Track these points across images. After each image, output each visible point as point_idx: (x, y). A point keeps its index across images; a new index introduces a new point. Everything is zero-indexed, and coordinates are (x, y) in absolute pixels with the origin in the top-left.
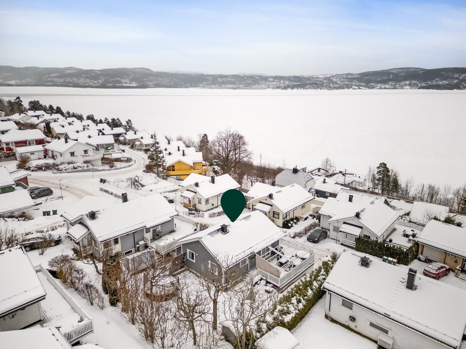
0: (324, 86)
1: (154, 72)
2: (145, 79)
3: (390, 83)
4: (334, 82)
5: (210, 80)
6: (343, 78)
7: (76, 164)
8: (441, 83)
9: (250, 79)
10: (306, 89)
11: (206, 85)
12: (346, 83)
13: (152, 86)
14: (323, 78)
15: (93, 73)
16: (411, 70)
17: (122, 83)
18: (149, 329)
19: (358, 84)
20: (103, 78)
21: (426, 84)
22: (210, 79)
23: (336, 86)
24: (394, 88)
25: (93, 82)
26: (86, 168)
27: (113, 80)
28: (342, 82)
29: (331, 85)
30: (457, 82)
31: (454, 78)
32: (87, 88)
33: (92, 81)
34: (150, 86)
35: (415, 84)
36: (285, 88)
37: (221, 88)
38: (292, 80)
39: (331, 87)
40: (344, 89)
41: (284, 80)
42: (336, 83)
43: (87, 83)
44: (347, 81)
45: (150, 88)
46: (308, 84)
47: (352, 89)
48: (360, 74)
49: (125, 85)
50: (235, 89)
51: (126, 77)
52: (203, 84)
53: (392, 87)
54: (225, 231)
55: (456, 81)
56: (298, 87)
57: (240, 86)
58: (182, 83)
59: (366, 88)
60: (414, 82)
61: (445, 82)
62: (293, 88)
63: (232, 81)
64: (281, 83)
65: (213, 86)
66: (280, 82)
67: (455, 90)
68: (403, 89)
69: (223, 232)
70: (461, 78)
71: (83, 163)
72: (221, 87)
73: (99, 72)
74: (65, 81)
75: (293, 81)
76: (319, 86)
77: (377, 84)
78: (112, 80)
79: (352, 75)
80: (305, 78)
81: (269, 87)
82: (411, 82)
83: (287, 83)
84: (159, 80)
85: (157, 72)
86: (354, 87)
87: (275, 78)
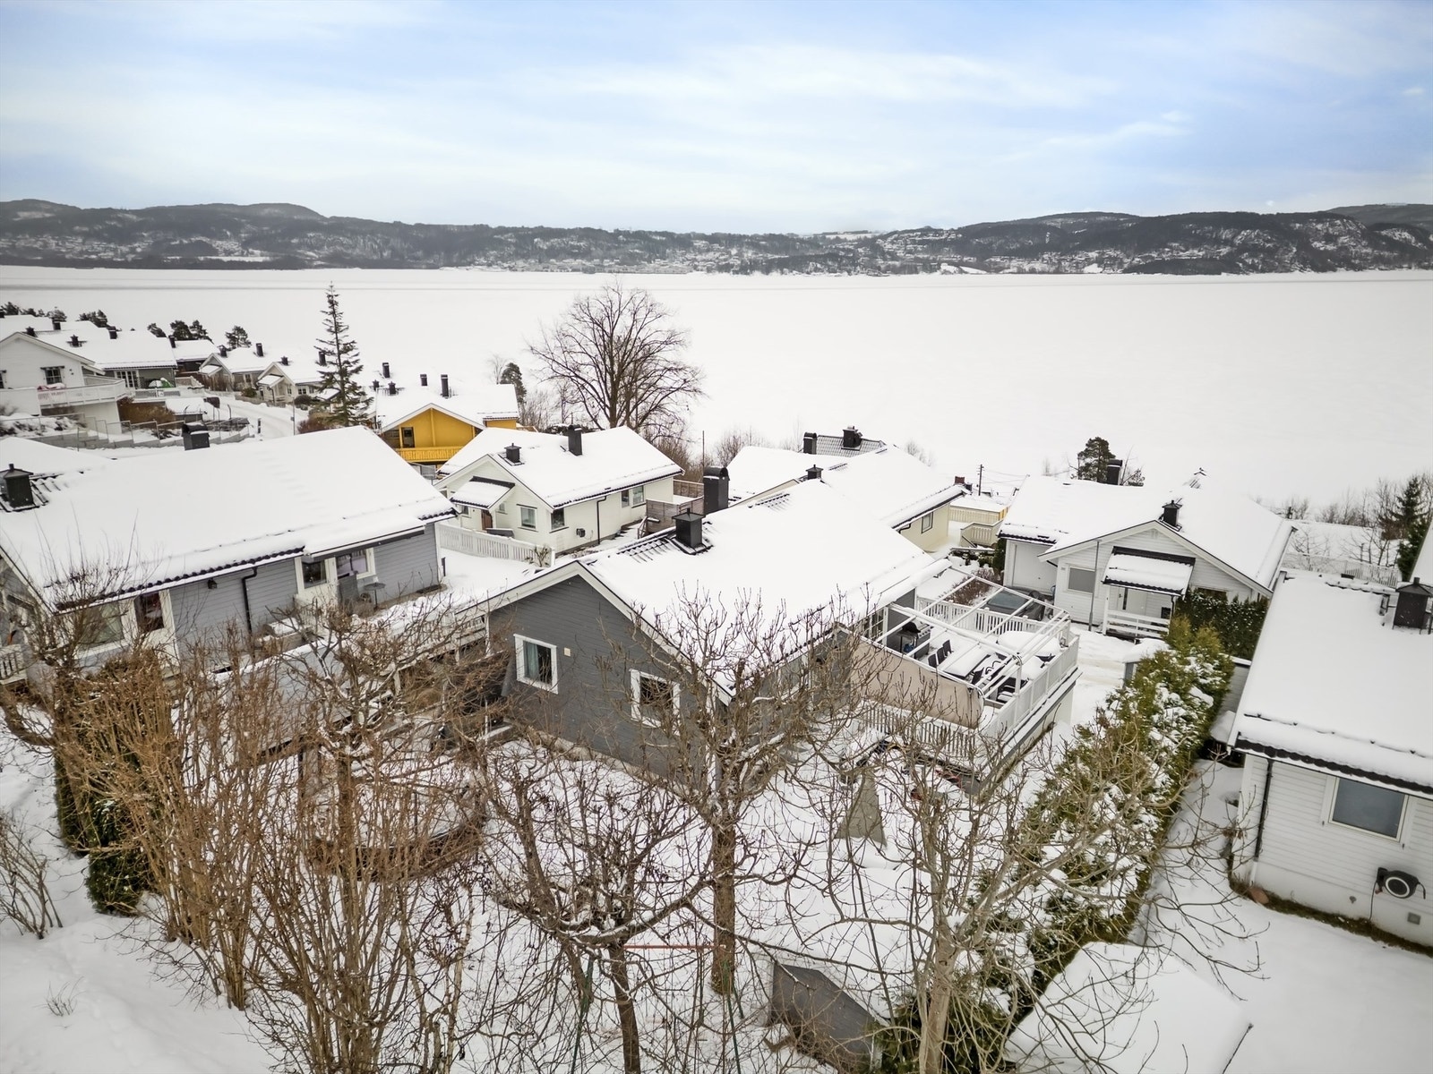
0: (859, 264)
1: (323, 218)
2: (295, 241)
3: (1046, 256)
4: (889, 253)
5: (509, 244)
6: (914, 242)
7: (10, 414)
8: (1184, 255)
9: (636, 242)
10: (808, 273)
11: (497, 258)
12: (921, 256)
13: (319, 263)
14: (854, 241)
15: (111, 219)
16: (1102, 219)
17: (215, 252)
18: (337, 1019)
19: (957, 258)
20: (150, 236)
21: (1145, 258)
22: (511, 243)
23: (894, 266)
24: (1057, 272)
25: (115, 250)
26: (51, 432)
27: (185, 242)
28: (910, 252)
29: (880, 261)
30: (1228, 254)
31: (1219, 242)
32: (92, 267)
33: (112, 246)
34: (311, 261)
35: (1115, 259)
36: (745, 269)
37: (546, 269)
38: (764, 246)
39: (879, 268)
40: (917, 272)
41: (741, 246)
42: (894, 257)
43: (93, 253)
44: (924, 251)
45: (311, 267)
46: (811, 258)
47: (938, 272)
48: (960, 230)
49: (226, 259)
50: (591, 271)
51: (228, 233)
52: (486, 258)
53: (1052, 269)
54: (693, 541)
55: (1224, 251)
56: (782, 266)
57: (607, 262)
58: (420, 253)
59: (980, 271)
60: (1112, 253)
61: (1196, 252)
62: (767, 271)
63: (579, 248)
64: (731, 256)
65: (520, 263)
66: (729, 253)
67: (1224, 274)
68: (1082, 273)
69: (688, 545)
70: (1237, 242)
71: (40, 413)
72: (546, 265)
73: (135, 217)
74: (13, 247)
75: (766, 250)
76: (844, 265)
77: (1011, 259)
78: (181, 242)
79: (938, 232)
80: (802, 241)
81: (695, 268)
82: (1104, 253)
83: (749, 254)
84: (342, 245)
85: (334, 218)
86: (944, 267)
87: (714, 239)
